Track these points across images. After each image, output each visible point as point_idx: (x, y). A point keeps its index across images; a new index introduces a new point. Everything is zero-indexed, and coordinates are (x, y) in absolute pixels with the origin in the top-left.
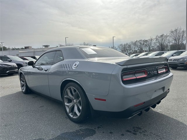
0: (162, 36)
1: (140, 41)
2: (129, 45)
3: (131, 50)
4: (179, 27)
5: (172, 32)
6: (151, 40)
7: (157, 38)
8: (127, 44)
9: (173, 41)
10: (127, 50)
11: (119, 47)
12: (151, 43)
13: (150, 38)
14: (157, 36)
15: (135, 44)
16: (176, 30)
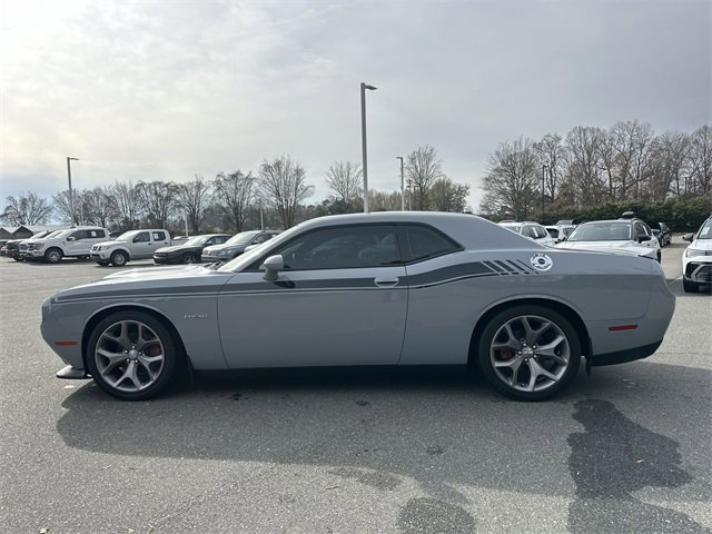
0: (235, 176)
1: (155, 184)
2: (106, 197)
3: (117, 216)
4: (286, 156)
5: (267, 168)
6: (199, 186)
7: (218, 182)
8: (97, 192)
9: (273, 199)
10: (99, 214)
11: (59, 201)
12: (197, 197)
13: (193, 180)
14: (218, 176)
15: (135, 194)
16: (278, 165)
